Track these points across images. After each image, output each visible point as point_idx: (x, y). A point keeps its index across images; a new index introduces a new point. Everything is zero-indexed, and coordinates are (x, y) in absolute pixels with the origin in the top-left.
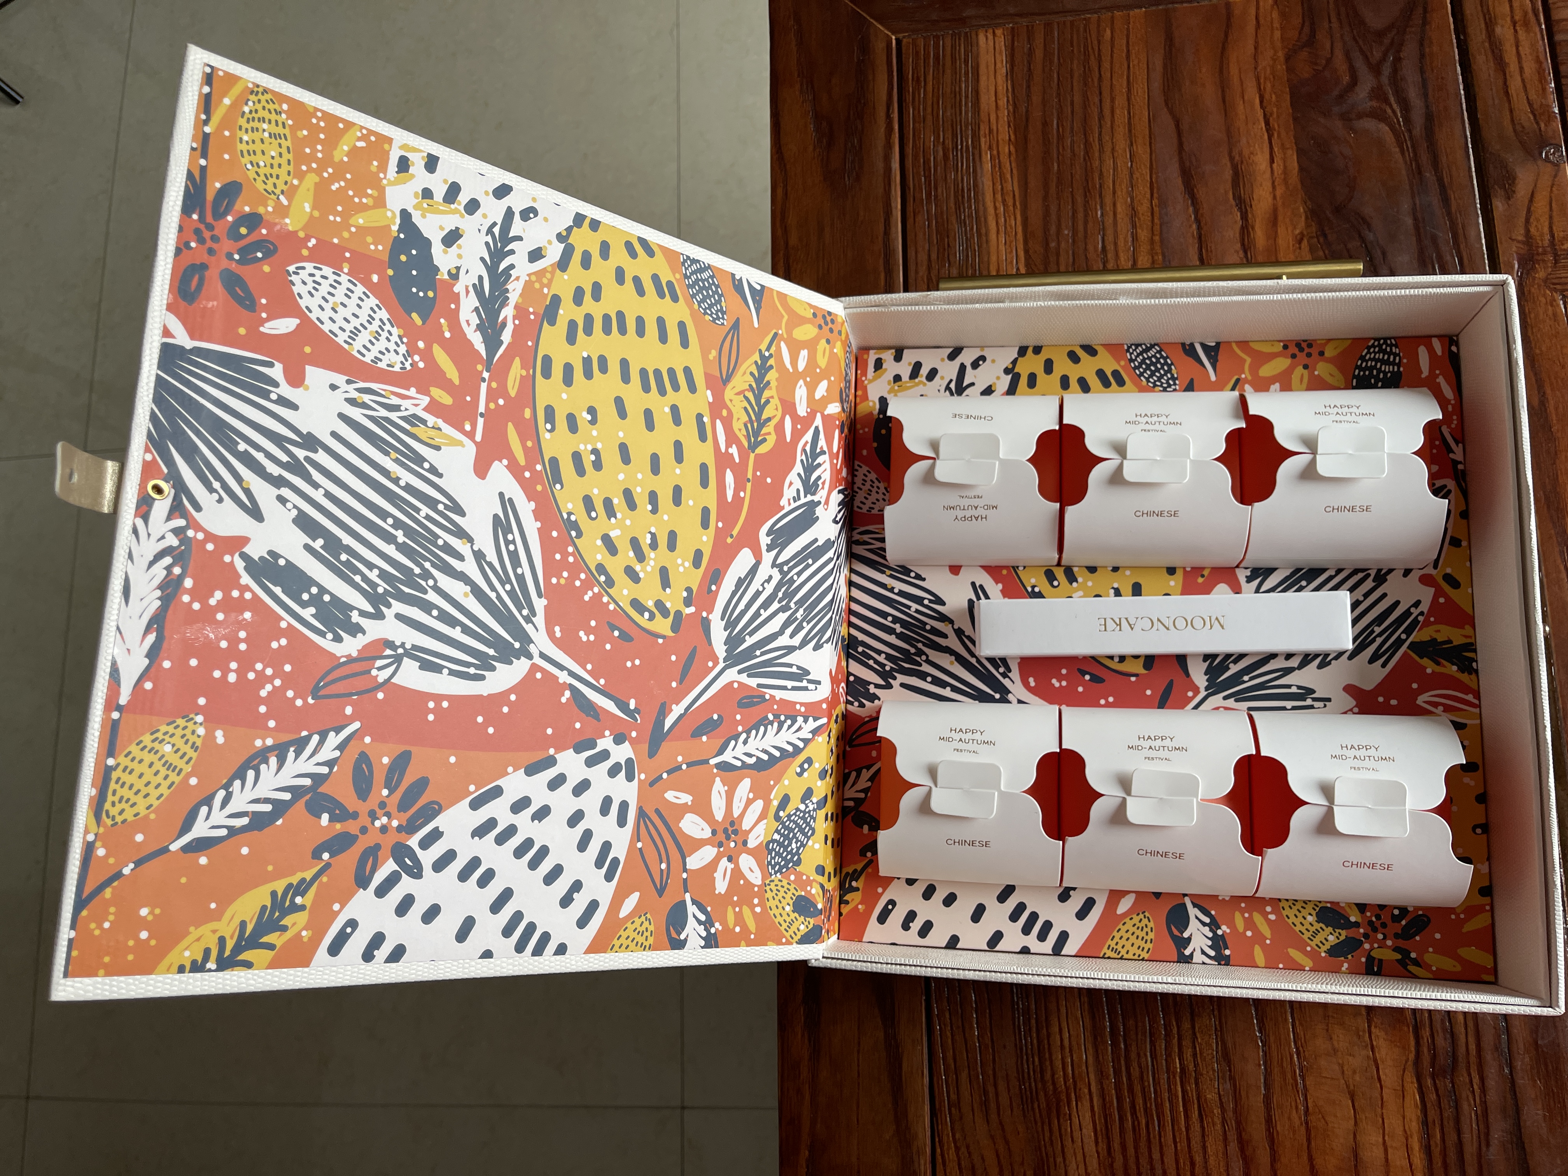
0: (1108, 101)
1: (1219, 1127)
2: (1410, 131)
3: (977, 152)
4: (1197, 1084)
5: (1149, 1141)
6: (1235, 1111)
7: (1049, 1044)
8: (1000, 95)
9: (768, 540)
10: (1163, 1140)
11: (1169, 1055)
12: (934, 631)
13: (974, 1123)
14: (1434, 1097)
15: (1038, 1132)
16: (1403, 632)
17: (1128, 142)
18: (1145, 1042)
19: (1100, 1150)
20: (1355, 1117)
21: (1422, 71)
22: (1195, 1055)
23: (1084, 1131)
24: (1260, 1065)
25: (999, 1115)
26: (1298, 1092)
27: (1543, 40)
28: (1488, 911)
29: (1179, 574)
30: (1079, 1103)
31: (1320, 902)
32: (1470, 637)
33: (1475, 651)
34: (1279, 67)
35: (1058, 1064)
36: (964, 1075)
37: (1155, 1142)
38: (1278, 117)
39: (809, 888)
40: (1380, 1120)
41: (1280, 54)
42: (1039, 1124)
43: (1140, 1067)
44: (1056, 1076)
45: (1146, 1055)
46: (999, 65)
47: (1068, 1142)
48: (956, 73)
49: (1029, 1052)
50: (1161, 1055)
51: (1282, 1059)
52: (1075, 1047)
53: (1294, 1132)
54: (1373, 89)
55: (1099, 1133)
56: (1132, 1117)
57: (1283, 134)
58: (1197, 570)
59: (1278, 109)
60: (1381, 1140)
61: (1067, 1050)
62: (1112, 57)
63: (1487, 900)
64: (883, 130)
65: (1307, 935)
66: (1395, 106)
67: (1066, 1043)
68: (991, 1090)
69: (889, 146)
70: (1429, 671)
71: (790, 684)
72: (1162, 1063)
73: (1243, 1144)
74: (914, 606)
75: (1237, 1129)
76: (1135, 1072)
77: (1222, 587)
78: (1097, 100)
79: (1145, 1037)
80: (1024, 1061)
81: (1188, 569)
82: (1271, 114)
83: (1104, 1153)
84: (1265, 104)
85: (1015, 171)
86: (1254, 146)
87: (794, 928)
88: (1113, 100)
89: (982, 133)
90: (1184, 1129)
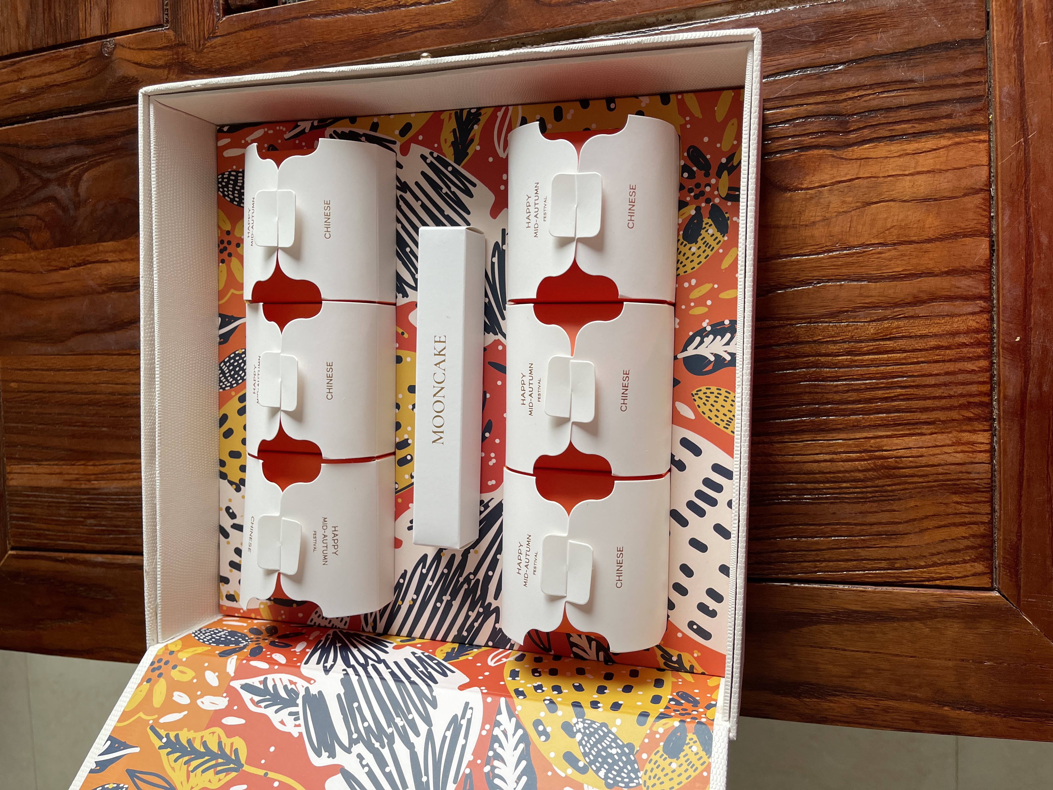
0: (59, 386)
1: (901, 323)
2: (89, 156)
3: (92, 492)
4: (861, 341)
5: (917, 386)
6: (885, 308)
7: (829, 473)
8: (52, 471)
9: (325, 754)
10: (915, 374)
11: (835, 365)
12: (449, 565)
13: (908, 547)
14: (866, 132)
15: (915, 488)
16: (447, 170)
17: (88, 372)
18: (824, 386)
19: (929, 431)
20: (887, 201)
21: (50, 147)
22: (834, 342)
23: (911, 445)
24: (841, 285)
25: (900, 523)
26: (864, 252)
27: (32, 58)
28: (683, 97)
29: (402, 353)
30: (884, 448)
31: (678, 240)
32: (450, 114)
33: (462, 110)
34: (42, 255)
35: (848, 465)
36: (863, 553)
37: (918, 381)
38: (76, 256)
39: (658, 736)
40: (889, 178)
41: (33, 254)
42: (906, 486)
43: (848, 391)
44: (860, 468)
45: (837, 386)
46: (31, 471)
47: (923, 461)
48: (35, 505)
49: (838, 491)
50: (836, 372)
51: (834, 265)
52: (832, 449)
53: (903, 255)
54: (59, 185)
55: (912, 432)
56: (895, 400)
57: (88, 253)
58: (399, 337)
59: (70, 257)
60: (908, 178)
61: (835, 456)
62: (29, 382)
63: (673, 97)
64: (73, 566)
65: (708, 252)
66: (72, 168)
67: (827, 457)
68: (875, 529)
69: (85, 563)
70: (478, 148)
71: (461, 741)
72: (842, 372)
73: (917, 302)
74: (428, 582)
75: (903, 307)
76: (854, 396)
77: (411, 317)
78: (58, 395)
79: (819, 385)
80: (847, 496)
81: (398, 345)
82: (74, 261)
83: (931, 428)
84: (67, 267)
85: (107, 462)
86: (95, 275)
87: (694, 759)
88: (59, 383)
89: (78, 487)
90: (905, 354)
